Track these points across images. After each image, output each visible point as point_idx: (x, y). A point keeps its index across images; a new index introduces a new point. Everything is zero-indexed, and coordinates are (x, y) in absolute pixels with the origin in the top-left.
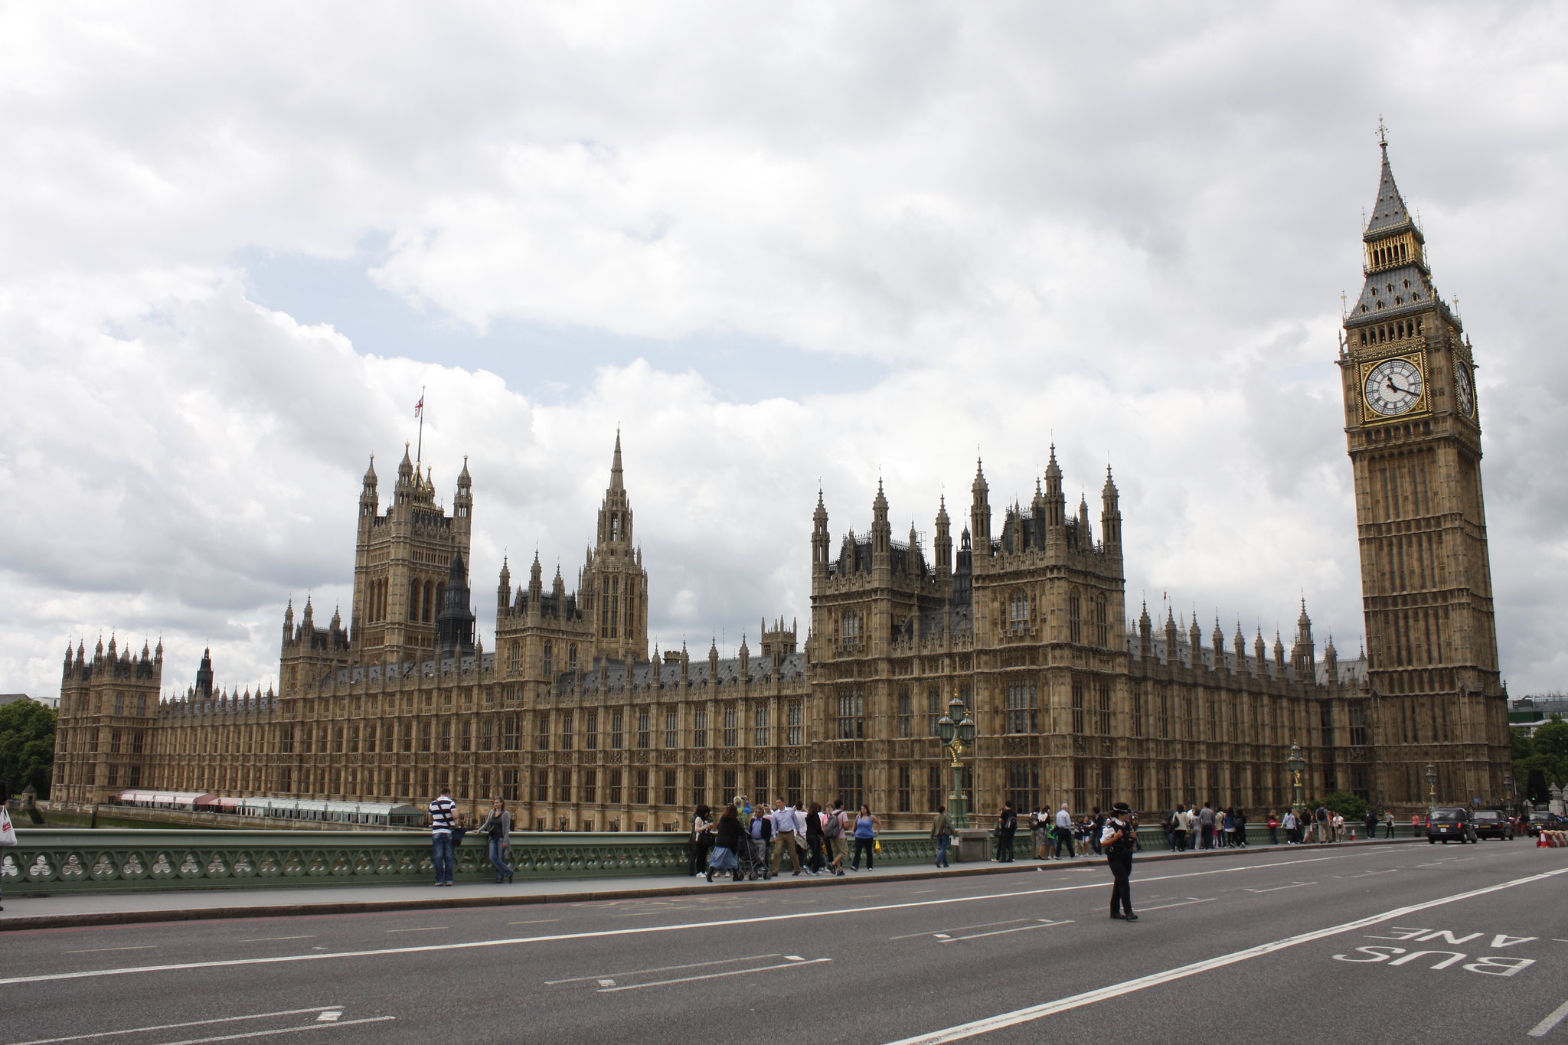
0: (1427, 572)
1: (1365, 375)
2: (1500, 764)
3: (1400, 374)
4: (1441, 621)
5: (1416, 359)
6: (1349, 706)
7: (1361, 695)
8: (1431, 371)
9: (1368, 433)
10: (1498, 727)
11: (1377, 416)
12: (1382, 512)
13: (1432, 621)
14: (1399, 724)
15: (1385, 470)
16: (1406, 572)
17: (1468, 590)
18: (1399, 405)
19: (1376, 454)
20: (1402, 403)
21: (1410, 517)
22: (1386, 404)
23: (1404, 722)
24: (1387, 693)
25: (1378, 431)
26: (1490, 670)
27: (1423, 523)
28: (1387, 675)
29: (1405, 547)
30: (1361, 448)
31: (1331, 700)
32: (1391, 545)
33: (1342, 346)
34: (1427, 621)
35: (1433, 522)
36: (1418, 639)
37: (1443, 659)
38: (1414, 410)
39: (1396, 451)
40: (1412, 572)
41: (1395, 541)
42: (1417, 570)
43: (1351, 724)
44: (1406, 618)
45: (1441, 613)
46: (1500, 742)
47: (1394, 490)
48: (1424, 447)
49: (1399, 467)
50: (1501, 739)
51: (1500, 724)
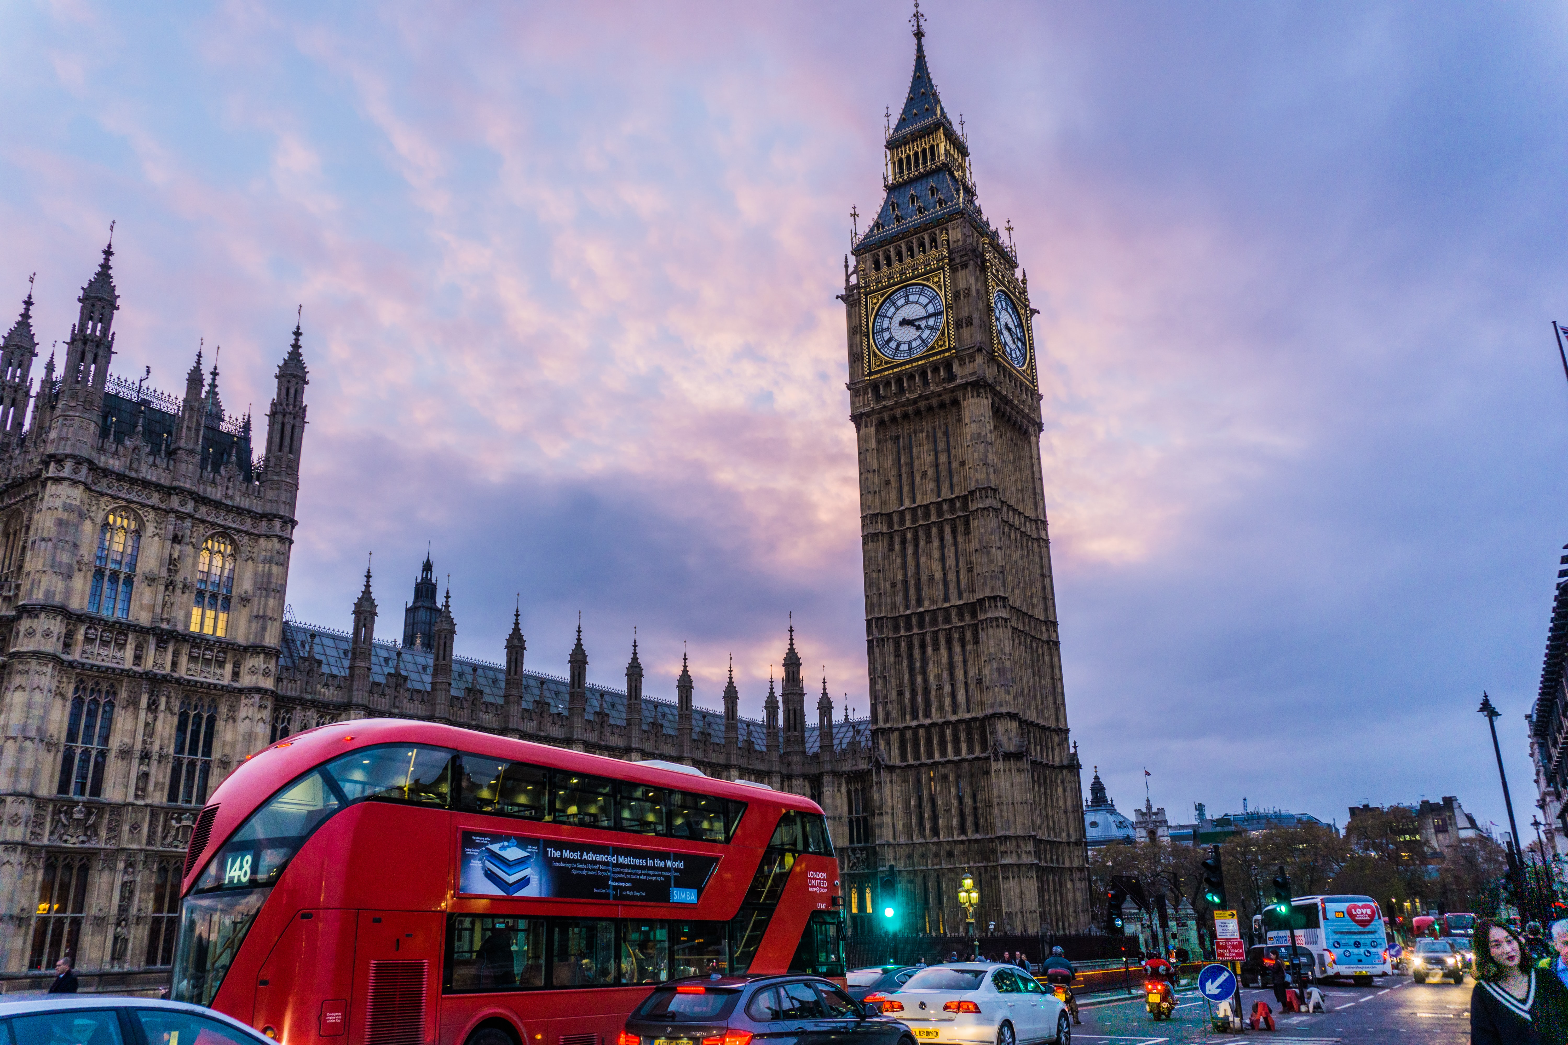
0: (952, 576)
1: (873, 309)
2: (1071, 869)
3: (917, 303)
4: (969, 647)
5: (936, 279)
6: (847, 783)
7: (863, 766)
8: (956, 295)
9: (875, 387)
10: (1066, 812)
11: (886, 363)
12: (893, 496)
13: (957, 648)
14: (913, 809)
15: (898, 438)
16: (924, 579)
17: (1004, 599)
18: (914, 344)
19: (886, 416)
20: (919, 342)
21: (930, 498)
22: (898, 345)
23: (920, 805)
24: (897, 762)
25: (888, 384)
26: (1053, 726)
27: (945, 507)
28: (896, 734)
29: (922, 543)
30: (867, 409)
31: (821, 775)
32: (904, 542)
33: (848, 277)
34: (950, 649)
35: (958, 505)
36: (938, 677)
37: (972, 706)
38: (933, 348)
39: (910, 409)
40: (931, 579)
41: (909, 536)
42: (938, 575)
43: (850, 811)
44: (923, 646)
45: (969, 635)
46: (1069, 835)
47: (911, 464)
48: (946, 398)
49: (915, 432)
50: (1071, 830)
51: (1069, 808)
